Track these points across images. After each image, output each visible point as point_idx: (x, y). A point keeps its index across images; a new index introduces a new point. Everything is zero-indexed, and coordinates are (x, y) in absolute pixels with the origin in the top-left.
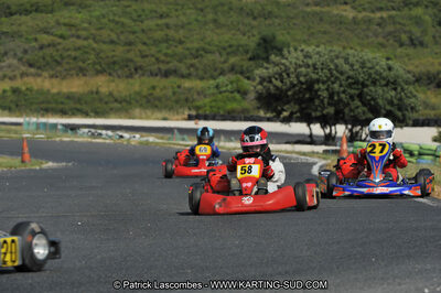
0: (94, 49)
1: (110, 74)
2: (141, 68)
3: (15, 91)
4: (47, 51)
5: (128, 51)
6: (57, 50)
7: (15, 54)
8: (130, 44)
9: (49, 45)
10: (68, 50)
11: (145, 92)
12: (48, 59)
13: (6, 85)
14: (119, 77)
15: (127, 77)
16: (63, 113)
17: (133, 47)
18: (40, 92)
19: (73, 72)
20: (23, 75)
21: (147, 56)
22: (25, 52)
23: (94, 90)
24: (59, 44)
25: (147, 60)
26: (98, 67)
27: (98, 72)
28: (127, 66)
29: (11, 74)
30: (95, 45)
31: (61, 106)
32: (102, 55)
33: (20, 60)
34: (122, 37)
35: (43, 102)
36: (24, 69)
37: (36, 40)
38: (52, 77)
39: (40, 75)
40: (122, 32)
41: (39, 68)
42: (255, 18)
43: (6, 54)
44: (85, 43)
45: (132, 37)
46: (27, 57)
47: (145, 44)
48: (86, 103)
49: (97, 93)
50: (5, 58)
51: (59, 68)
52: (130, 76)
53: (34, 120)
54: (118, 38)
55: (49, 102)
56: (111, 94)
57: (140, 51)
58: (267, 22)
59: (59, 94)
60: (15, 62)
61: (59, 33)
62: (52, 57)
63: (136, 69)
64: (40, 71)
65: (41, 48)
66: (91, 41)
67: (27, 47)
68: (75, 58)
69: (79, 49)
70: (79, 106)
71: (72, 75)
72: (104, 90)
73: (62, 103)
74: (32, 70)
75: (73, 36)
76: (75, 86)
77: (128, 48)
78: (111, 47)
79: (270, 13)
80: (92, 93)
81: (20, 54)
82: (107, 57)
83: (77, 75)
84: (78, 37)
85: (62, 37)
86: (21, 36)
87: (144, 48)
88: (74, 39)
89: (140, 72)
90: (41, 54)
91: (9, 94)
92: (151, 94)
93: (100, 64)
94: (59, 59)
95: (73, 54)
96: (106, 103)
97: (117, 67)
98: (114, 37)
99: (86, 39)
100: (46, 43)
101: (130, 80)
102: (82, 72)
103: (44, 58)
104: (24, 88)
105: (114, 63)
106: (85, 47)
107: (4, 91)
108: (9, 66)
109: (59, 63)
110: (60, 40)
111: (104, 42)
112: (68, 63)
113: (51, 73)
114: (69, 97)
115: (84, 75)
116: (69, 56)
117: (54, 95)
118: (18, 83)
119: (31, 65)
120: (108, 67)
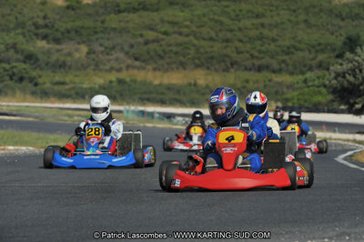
0: (194, 45)
1: (208, 68)
2: (236, 63)
3: (121, 82)
4: (151, 46)
5: (226, 47)
6: (161, 46)
7: (122, 49)
8: (227, 41)
9: (153, 41)
10: (170, 45)
11: (239, 85)
12: (152, 53)
13: (113, 77)
14: (216, 70)
15: (224, 71)
16: (163, 103)
17: (230, 44)
18: (144, 83)
19: (174, 66)
20: (128, 67)
21: (242, 52)
22: (132, 46)
23: (193, 82)
24: (163, 39)
25: (241, 56)
26: (197, 61)
27: (197, 66)
28: (224, 61)
29: (118, 67)
30: (195, 42)
31: (161, 96)
32: (202, 50)
33: (127, 53)
34: (221, 35)
35: (145, 93)
36: (130, 62)
37: (141, 36)
38: (155, 69)
39: (144, 68)
40: (220, 30)
41: (144, 61)
42: (343, 20)
43: (113, 48)
44: (186, 39)
45: (229, 35)
46: (133, 51)
47: (241, 41)
48: (184, 94)
49: (195, 85)
50: (113, 52)
51: (161, 62)
52: (226, 70)
53: (133, 108)
54: (217, 36)
55: (150, 92)
56: (207, 86)
57: (236, 48)
58: (354, 23)
59: (160, 85)
60: (122, 55)
61: (163, 30)
62: (156, 51)
63: (232, 64)
64: (143, 64)
65: (146, 43)
66: (191, 38)
67: (133, 41)
68: (176, 53)
69: (181, 45)
70: (177, 97)
71: (172, 69)
72: (201, 82)
73: (163, 94)
74: (137, 63)
75: (174, 33)
76: (176, 78)
77: (225, 44)
78: (211, 43)
79: (357, 14)
80: (190, 84)
81: (127, 49)
82: (206, 52)
83: (178, 68)
84: (180, 34)
85: (165, 33)
86: (129, 32)
87: (240, 44)
88: (176, 36)
89: (235, 67)
90: (146, 48)
91: (114, 84)
92: (244, 87)
93: (199, 59)
94: (162, 54)
95: (174, 49)
96: (203, 94)
97: (214, 61)
98: (213, 34)
99: (187, 35)
100: (151, 38)
101: (227, 74)
102: (183, 65)
103: (148, 53)
104: (128, 80)
105: (212, 58)
106: (186, 43)
107: (111, 82)
108: (117, 59)
109: (162, 58)
110: (164, 37)
111: (204, 39)
112: (170, 57)
113: (155, 66)
114: (169, 88)
115: (184, 69)
116: (171, 51)
117: (155, 86)
118: (124, 75)
119: (136, 59)
120: (206, 62)
